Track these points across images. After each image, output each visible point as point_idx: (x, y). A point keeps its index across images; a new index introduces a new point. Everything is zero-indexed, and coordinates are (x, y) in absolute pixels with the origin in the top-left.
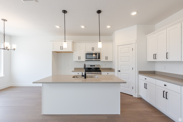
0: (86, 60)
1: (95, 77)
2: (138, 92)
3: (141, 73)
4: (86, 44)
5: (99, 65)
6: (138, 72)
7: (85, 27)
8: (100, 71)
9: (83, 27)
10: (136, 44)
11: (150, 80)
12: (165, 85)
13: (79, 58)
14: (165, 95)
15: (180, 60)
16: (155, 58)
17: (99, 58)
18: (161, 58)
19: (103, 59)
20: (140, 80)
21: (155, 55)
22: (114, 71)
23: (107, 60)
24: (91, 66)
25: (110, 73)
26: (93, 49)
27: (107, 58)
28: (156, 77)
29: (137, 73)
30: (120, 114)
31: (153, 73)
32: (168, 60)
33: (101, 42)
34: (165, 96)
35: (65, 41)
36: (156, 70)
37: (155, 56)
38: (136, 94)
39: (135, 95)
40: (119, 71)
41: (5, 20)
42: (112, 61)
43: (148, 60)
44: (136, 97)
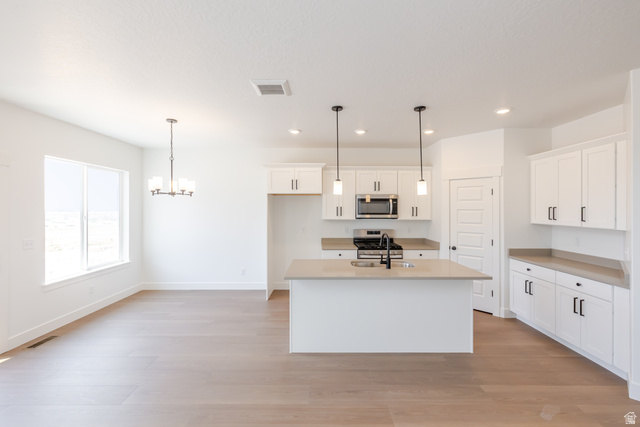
0: (358, 216)
1: (402, 266)
2: (507, 304)
3: (514, 253)
4: (358, 172)
5: (391, 231)
6: (507, 253)
7: (366, 131)
8: (400, 248)
9: (361, 132)
10: (502, 179)
11: (540, 272)
12: (578, 285)
13: (339, 211)
14: (578, 307)
15: (611, 227)
16: (551, 217)
17: (395, 212)
18: (568, 217)
19: (404, 212)
20: (511, 272)
21: (551, 210)
22: (438, 249)
23: (415, 218)
24: (369, 233)
25: (428, 254)
26: (377, 186)
27: (415, 211)
28: (553, 265)
29: (504, 254)
30: (472, 352)
31: (546, 255)
32: (584, 225)
33: (425, 183)
34: (578, 310)
35: (338, 180)
36: (553, 247)
37: (552, 212)
38: (503, 308)
39: (499, 312)
40: (454, 248)
41: (172, 121)
42: (429, 219)
43: (534, 221)
44: (503, 316)
